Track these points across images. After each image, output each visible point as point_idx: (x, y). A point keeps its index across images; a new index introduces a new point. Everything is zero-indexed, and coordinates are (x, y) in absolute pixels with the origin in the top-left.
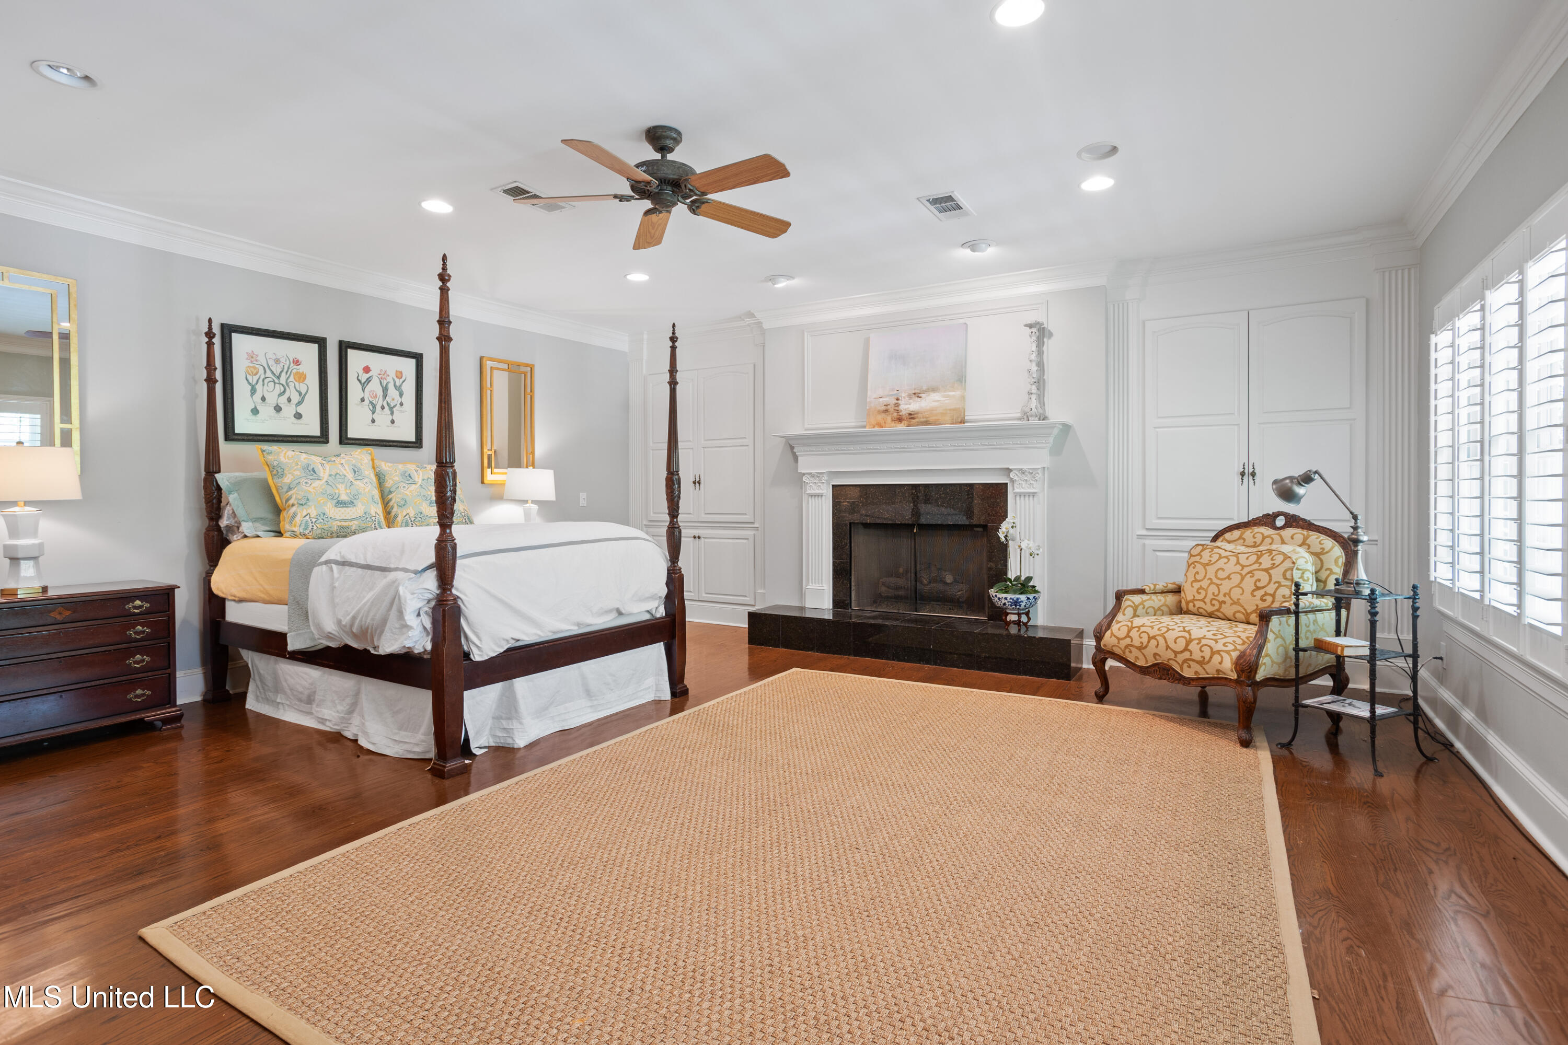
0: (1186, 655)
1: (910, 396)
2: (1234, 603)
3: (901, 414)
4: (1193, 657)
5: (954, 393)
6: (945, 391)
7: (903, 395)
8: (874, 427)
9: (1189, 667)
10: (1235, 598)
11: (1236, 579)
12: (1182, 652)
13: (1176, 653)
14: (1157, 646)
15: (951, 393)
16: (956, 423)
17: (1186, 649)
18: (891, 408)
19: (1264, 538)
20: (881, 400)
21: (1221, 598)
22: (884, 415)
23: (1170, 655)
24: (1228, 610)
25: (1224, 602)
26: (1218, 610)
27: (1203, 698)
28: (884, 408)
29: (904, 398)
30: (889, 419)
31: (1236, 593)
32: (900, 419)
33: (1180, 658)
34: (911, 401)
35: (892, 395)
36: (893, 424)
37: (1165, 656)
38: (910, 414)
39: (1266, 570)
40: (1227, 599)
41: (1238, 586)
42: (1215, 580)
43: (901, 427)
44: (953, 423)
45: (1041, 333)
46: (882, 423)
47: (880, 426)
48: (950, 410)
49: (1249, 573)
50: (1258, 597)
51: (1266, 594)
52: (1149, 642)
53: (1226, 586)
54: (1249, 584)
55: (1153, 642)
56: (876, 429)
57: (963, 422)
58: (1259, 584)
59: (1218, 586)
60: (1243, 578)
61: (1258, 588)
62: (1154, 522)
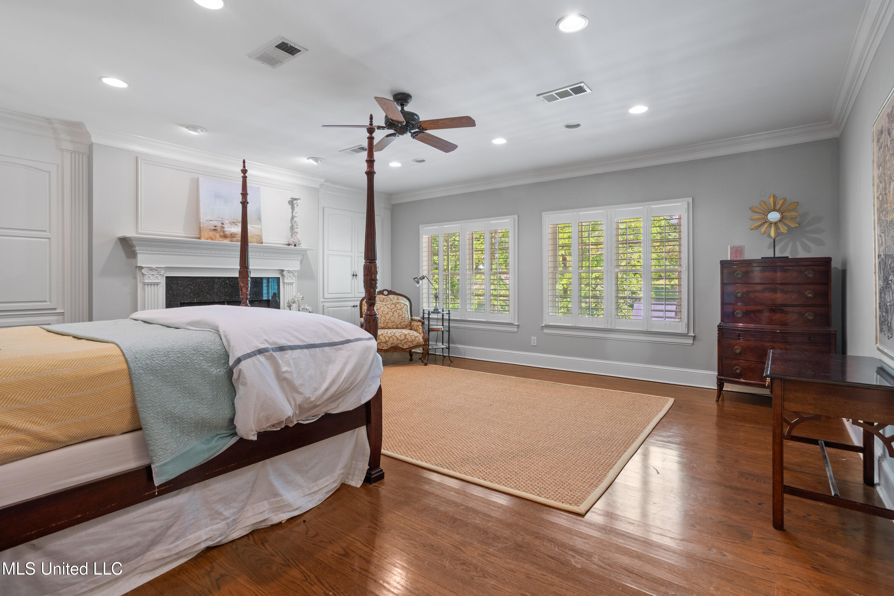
0: (406, 340)
1: (230, 223)
2: (392, 322)
3: (226, 233)
4: (409, 340)
5: (257, 226)
6: (252, 224)
7: (226, 222)
8: (208, 239)
9: (407, 344)
10: (392, 320)
11: (391, 314)
12: (404, 340)
13: (401, 341)
14: (393, 340)
15: (256, 226)
16: (259, 243)
17: (405, 338)
18: (219, 228)
19: (384, 299)
20: (211, 222)
21: (387, 321)
22: (214, 232)
23: (399, 341)
24: (390, 325)
25: (388, 322)
26: (386, 326)
27: (411, 354)
28: (214, 228)
29: (227, 223)
30: (218, 235)
31: (392, 319)
32: (225, 236)
33: (403, 342)
34: (232, 226)
35: (218, 221)
36: (221, 239)
37: (396, 342)
38: (231, 235)
39: (400, 309)
40: (389, 321)
41: (392, 316)
42: (383, 315)
43: (226, 242)
44: (258, 243)
45: (292, 202)
46: (214, 238)
47: (212, 239)
48: (256, 235)
49: (395, 311)
50: (400, 319)
51: (403, 317)
52: (389, 339)
53: (388, 317)
54: (396, 315)
55: (391, 339)
56: (209, 241)
57: (262, 243)
58: (399, 314)
59: (385, 317)
60: (393, 313)
61: (400, 316)
62: (327, 296)
